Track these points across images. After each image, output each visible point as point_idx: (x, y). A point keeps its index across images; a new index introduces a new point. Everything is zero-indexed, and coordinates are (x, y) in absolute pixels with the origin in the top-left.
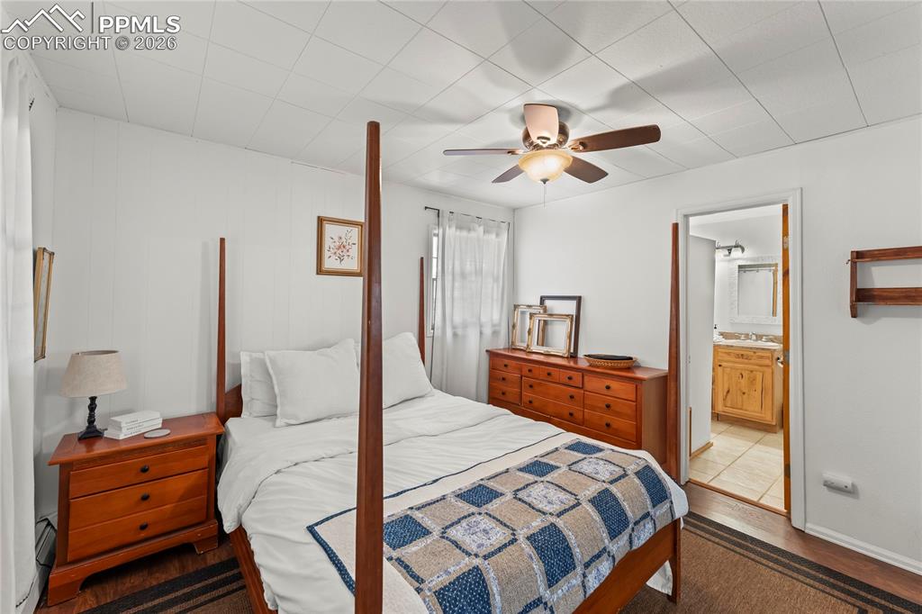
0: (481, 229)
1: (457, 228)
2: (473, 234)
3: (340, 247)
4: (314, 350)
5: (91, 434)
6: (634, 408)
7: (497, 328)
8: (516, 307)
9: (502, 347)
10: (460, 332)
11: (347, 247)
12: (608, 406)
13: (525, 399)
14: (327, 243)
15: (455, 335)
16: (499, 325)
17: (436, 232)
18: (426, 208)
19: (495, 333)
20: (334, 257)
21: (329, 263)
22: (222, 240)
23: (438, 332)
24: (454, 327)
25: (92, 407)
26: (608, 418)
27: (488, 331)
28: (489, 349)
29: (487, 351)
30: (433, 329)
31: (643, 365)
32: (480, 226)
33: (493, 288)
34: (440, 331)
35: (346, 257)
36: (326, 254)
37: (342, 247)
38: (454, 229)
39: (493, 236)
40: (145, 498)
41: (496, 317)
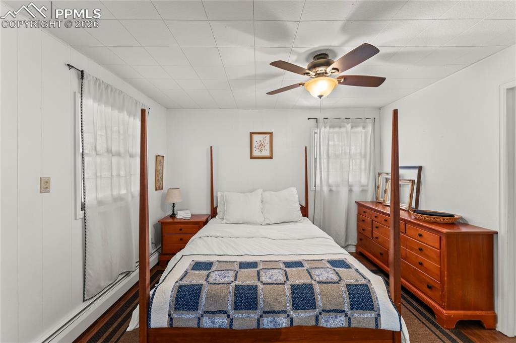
0: (349, 126)
1: (330, 127)
2: (343, 129)
3: (260, 146)
4: (244, 193)
5: (173, 216)
6: (439, 255)
7: (365, 188)
8: (379, 174)
9: (369, 201)
10: (334, 189)
11: (264, 145)
12: (421, 250)
13: (374, 236)
14: (255, 144)
15: (331, 191)
16: (367, 186)
17: (316, 131)
18: (309, 119)
19: (364, 191)
20: (258, 150)
21: (256, 153)
22: (211, 147)
23: (318, 189)
24: (329, 186)
25: (174, 207)
26: (421, 258)
27: (357, 189)
28: (357, 200)
29: (356, 202)
30: (315, 186)
31: (470, 223)
32: (348, 124)
33: (361, 162)
34: (319, 188)
35: (263, 150)
36: (254, 149)
37: (261, 145)
38: (328, 128)
39: (360, 129)
40: (181, 239)
41: (364, 180)
